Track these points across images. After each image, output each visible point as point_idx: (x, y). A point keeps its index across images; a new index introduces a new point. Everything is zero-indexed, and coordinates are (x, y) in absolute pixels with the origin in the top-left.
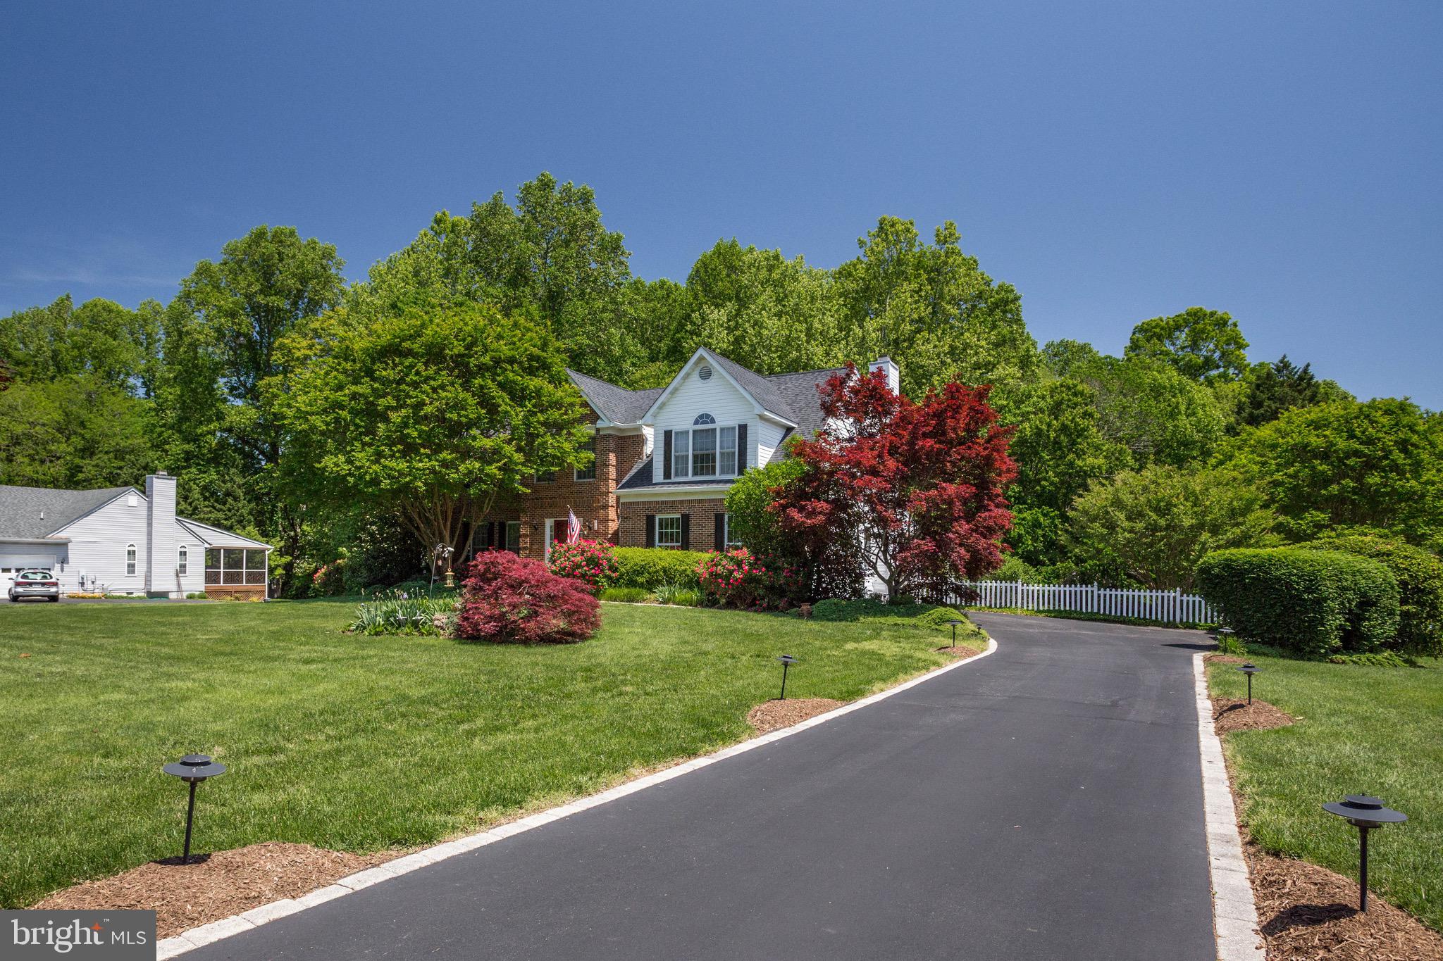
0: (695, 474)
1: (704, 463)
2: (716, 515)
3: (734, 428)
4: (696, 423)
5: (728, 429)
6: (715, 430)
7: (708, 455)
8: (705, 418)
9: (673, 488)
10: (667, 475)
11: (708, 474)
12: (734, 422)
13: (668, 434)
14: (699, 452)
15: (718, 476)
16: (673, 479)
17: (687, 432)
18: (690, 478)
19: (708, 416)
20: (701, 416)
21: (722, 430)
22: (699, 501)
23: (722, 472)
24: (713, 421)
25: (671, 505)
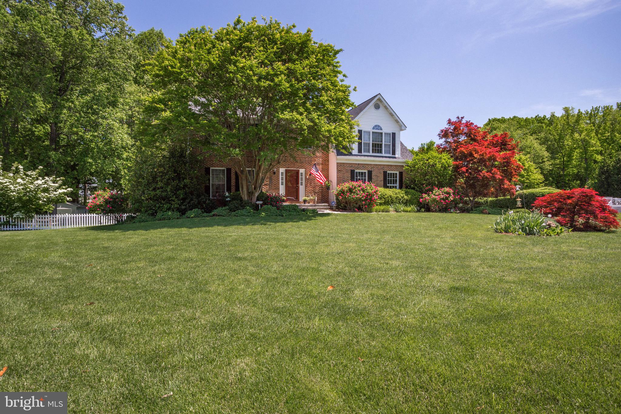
0: (373, 152)
1: (377, 148)
2: (384, 172)
3: (390, 134)
4: (373, 128)
5: (387, 134)
6: (382, 133)
7: (378, 144)
8: (377, 127)
9: (363, 158)
10: (360, 151)
11: (378, 153)
12: (390, 131)
13: (360, 132)
14: (374, 142)
15: (383, 155)
16: (363, 153)
17: (369, 132)
18: (371, 154)
19: (379, 126)
20: (376, 126)
21: (385, 134)
22: (376, 165)
23: (385, 153)
24: (381, 129)
25: (363, 166)
